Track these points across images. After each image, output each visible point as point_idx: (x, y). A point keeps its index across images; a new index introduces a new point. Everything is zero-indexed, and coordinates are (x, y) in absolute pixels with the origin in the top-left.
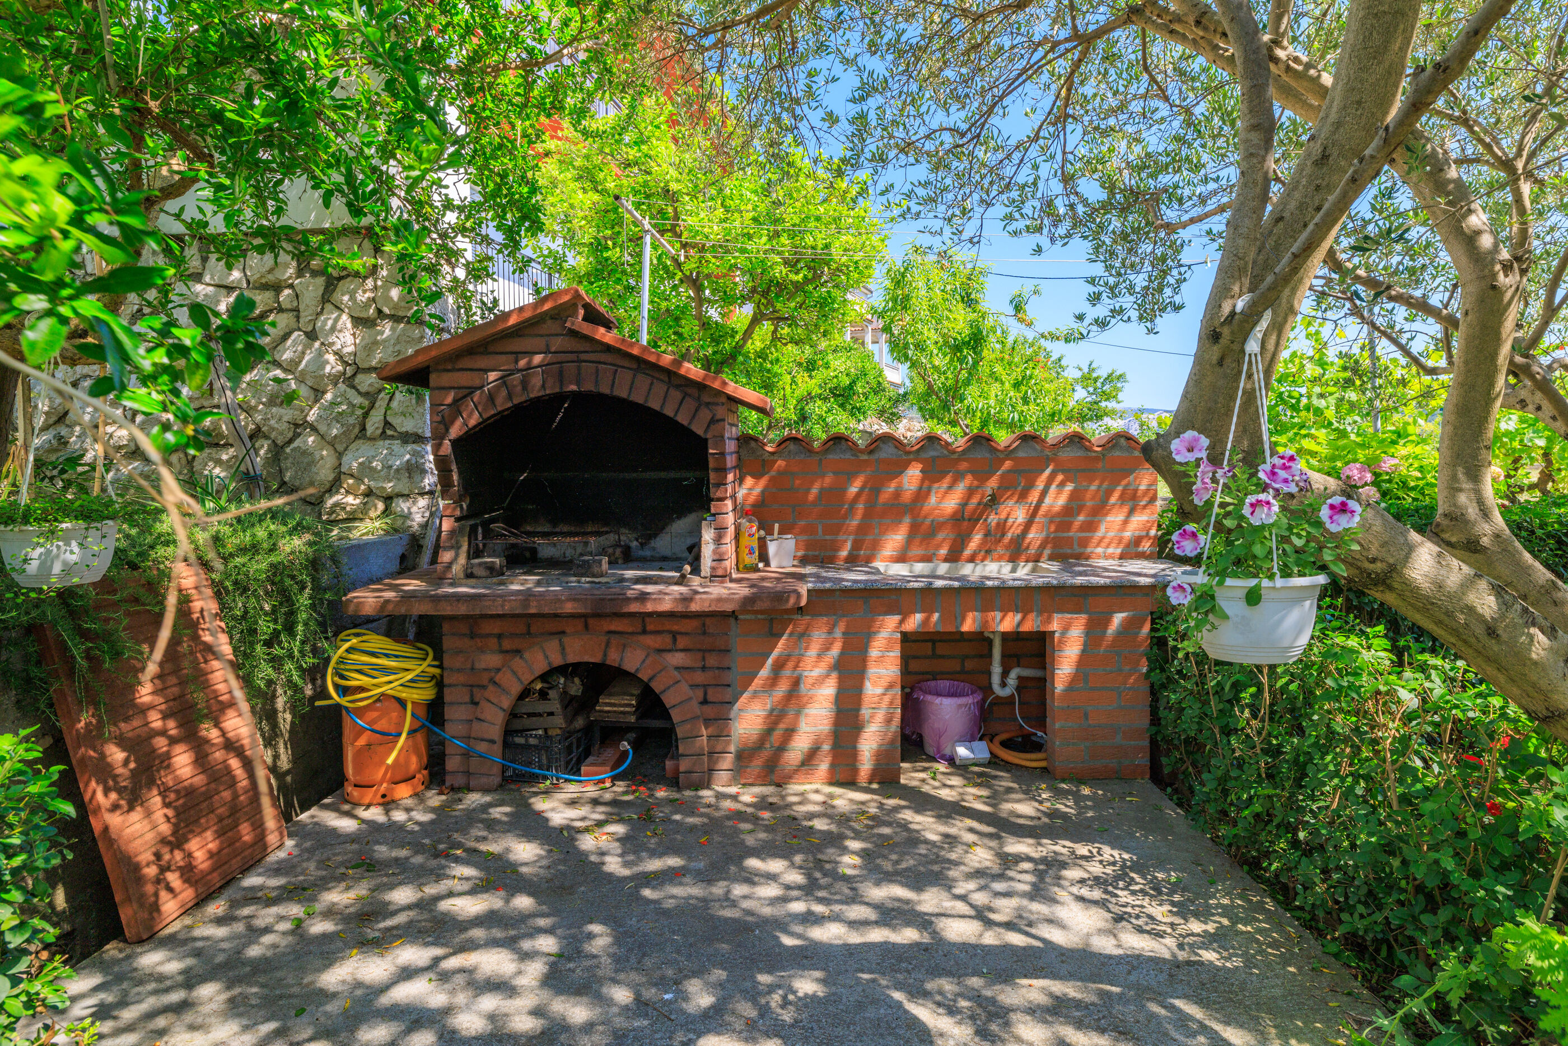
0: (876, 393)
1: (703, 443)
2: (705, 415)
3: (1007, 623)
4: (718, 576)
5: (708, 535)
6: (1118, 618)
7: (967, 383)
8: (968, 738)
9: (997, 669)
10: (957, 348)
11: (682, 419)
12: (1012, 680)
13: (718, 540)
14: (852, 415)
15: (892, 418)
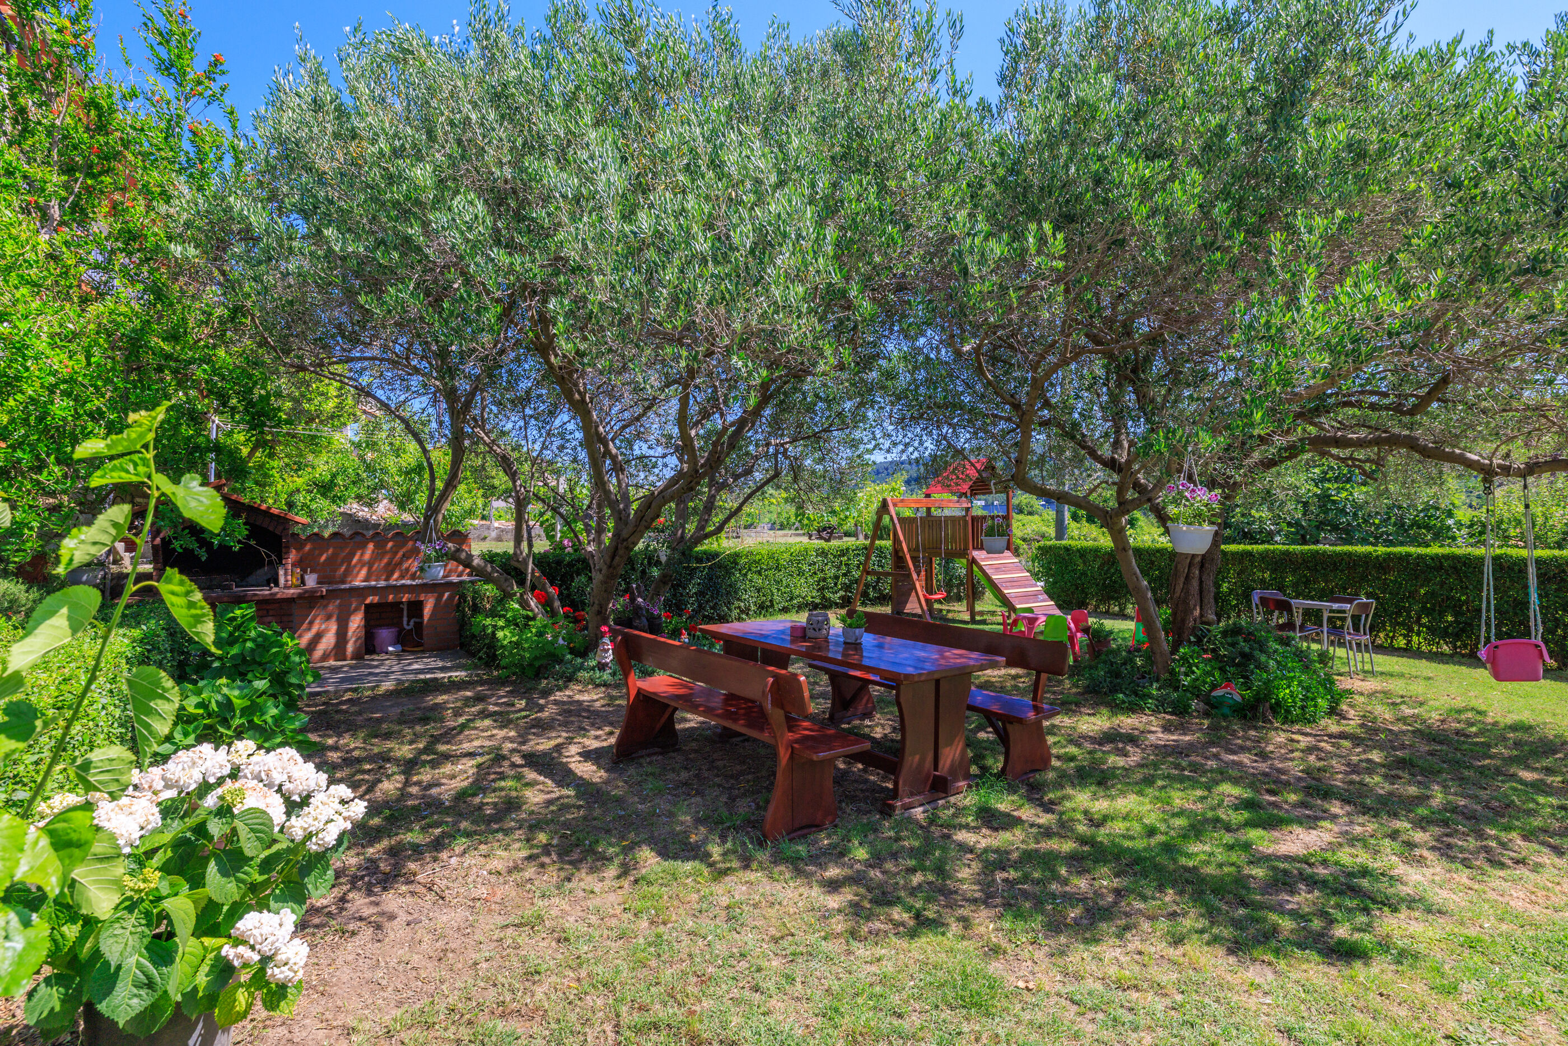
0: (354, 483)
1: (280, 538)
2: (281, 528)
3: (406, 598)
4: (286, 587)
5: (281, 572)
6: (447, 595)
7: (416, 493)
8: (393, 645)
9: (405, 619)
10: (407, 473)
11: (271, 529)
12: (412, 623)
13: (286, 574)
14: (334, 502)
15: (371, 503)
